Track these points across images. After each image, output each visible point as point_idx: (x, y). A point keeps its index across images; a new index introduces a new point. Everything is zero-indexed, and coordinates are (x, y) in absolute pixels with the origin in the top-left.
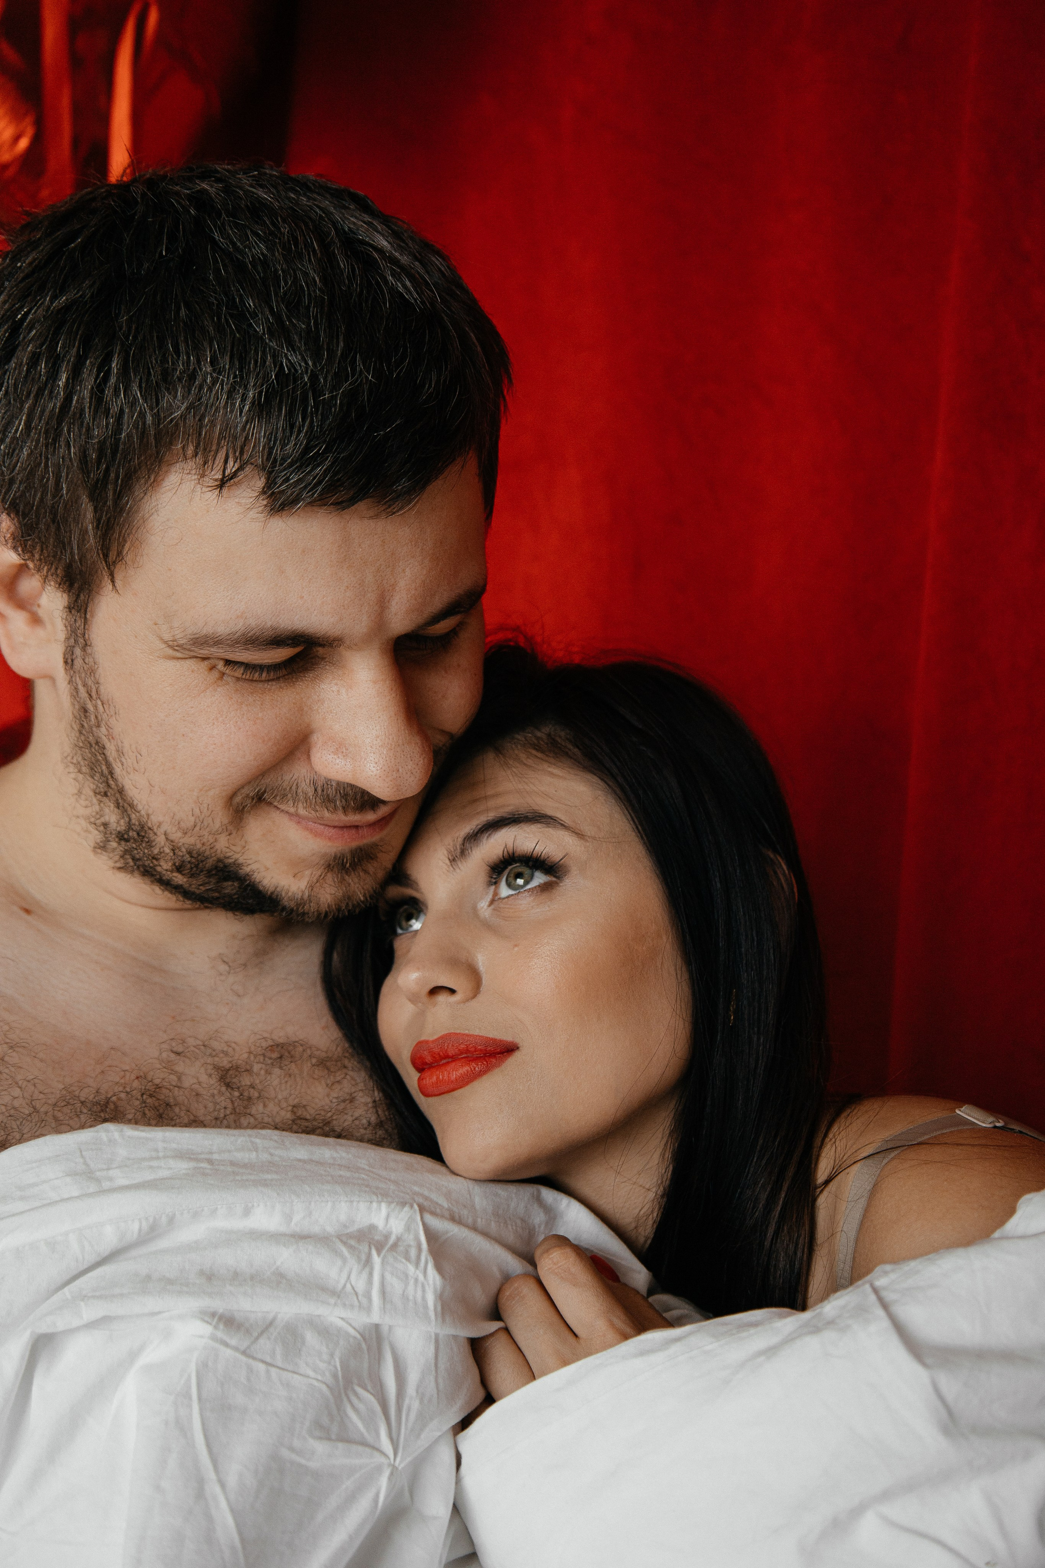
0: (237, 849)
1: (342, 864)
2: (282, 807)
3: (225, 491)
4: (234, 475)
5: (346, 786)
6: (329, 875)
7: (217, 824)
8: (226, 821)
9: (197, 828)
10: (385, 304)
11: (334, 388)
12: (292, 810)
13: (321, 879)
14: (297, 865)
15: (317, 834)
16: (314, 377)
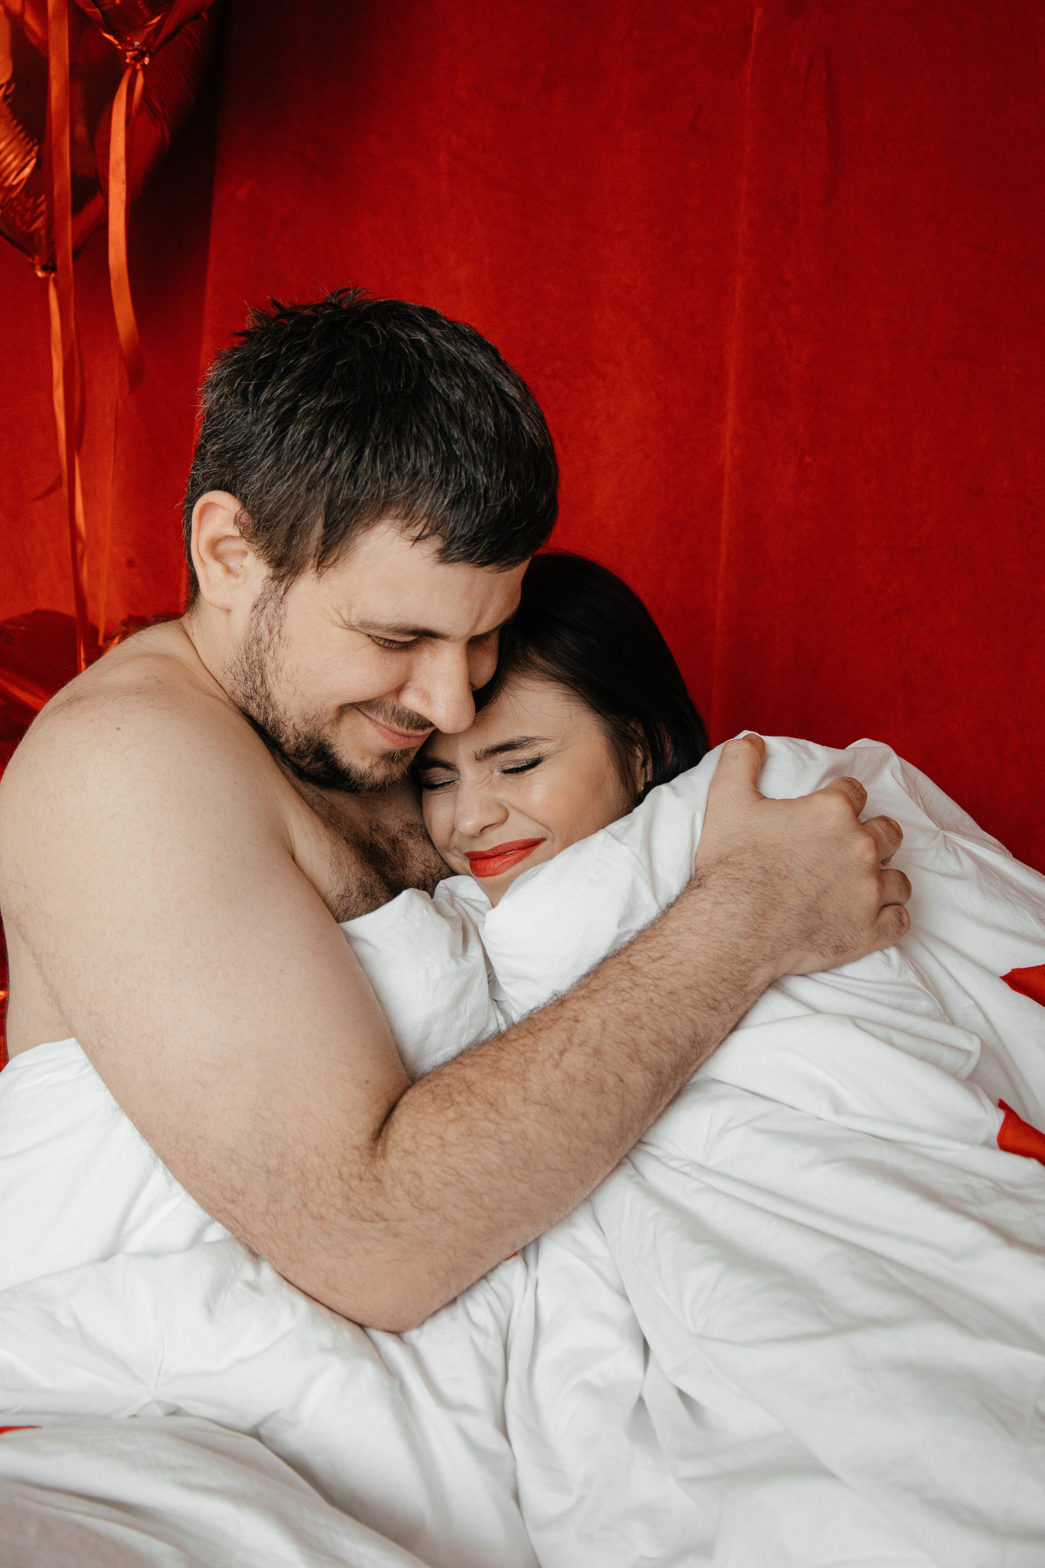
0: (333, 735)
1: (393, 757)
2: (368, 714)
3: (417, 544)
4: (425, 537)
5: (414, 714)
6: (383, 762)
7: (328, 718)
8: (333, 717)
9: (316, 719)
10: (525, 446)
11: (496, 499)
12: (374, 718)
13: (377, 764)
14: (365, 752)
15: (384, 736)
16: (486, 490)
